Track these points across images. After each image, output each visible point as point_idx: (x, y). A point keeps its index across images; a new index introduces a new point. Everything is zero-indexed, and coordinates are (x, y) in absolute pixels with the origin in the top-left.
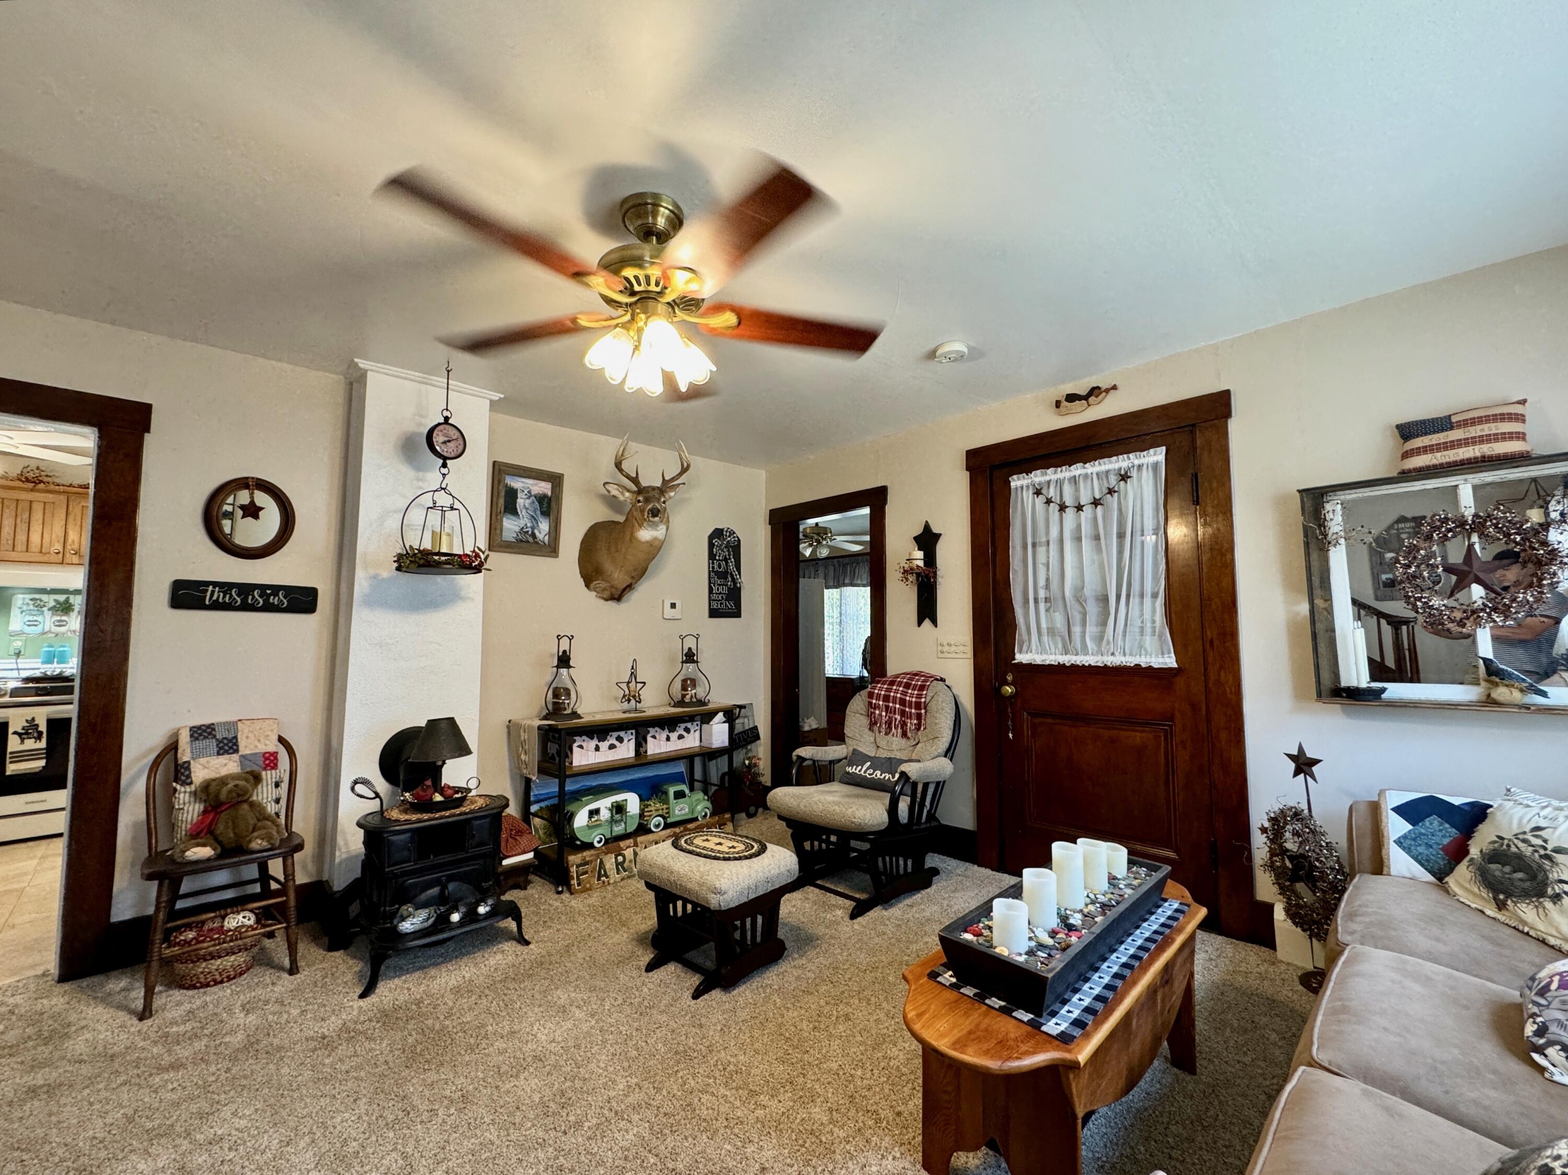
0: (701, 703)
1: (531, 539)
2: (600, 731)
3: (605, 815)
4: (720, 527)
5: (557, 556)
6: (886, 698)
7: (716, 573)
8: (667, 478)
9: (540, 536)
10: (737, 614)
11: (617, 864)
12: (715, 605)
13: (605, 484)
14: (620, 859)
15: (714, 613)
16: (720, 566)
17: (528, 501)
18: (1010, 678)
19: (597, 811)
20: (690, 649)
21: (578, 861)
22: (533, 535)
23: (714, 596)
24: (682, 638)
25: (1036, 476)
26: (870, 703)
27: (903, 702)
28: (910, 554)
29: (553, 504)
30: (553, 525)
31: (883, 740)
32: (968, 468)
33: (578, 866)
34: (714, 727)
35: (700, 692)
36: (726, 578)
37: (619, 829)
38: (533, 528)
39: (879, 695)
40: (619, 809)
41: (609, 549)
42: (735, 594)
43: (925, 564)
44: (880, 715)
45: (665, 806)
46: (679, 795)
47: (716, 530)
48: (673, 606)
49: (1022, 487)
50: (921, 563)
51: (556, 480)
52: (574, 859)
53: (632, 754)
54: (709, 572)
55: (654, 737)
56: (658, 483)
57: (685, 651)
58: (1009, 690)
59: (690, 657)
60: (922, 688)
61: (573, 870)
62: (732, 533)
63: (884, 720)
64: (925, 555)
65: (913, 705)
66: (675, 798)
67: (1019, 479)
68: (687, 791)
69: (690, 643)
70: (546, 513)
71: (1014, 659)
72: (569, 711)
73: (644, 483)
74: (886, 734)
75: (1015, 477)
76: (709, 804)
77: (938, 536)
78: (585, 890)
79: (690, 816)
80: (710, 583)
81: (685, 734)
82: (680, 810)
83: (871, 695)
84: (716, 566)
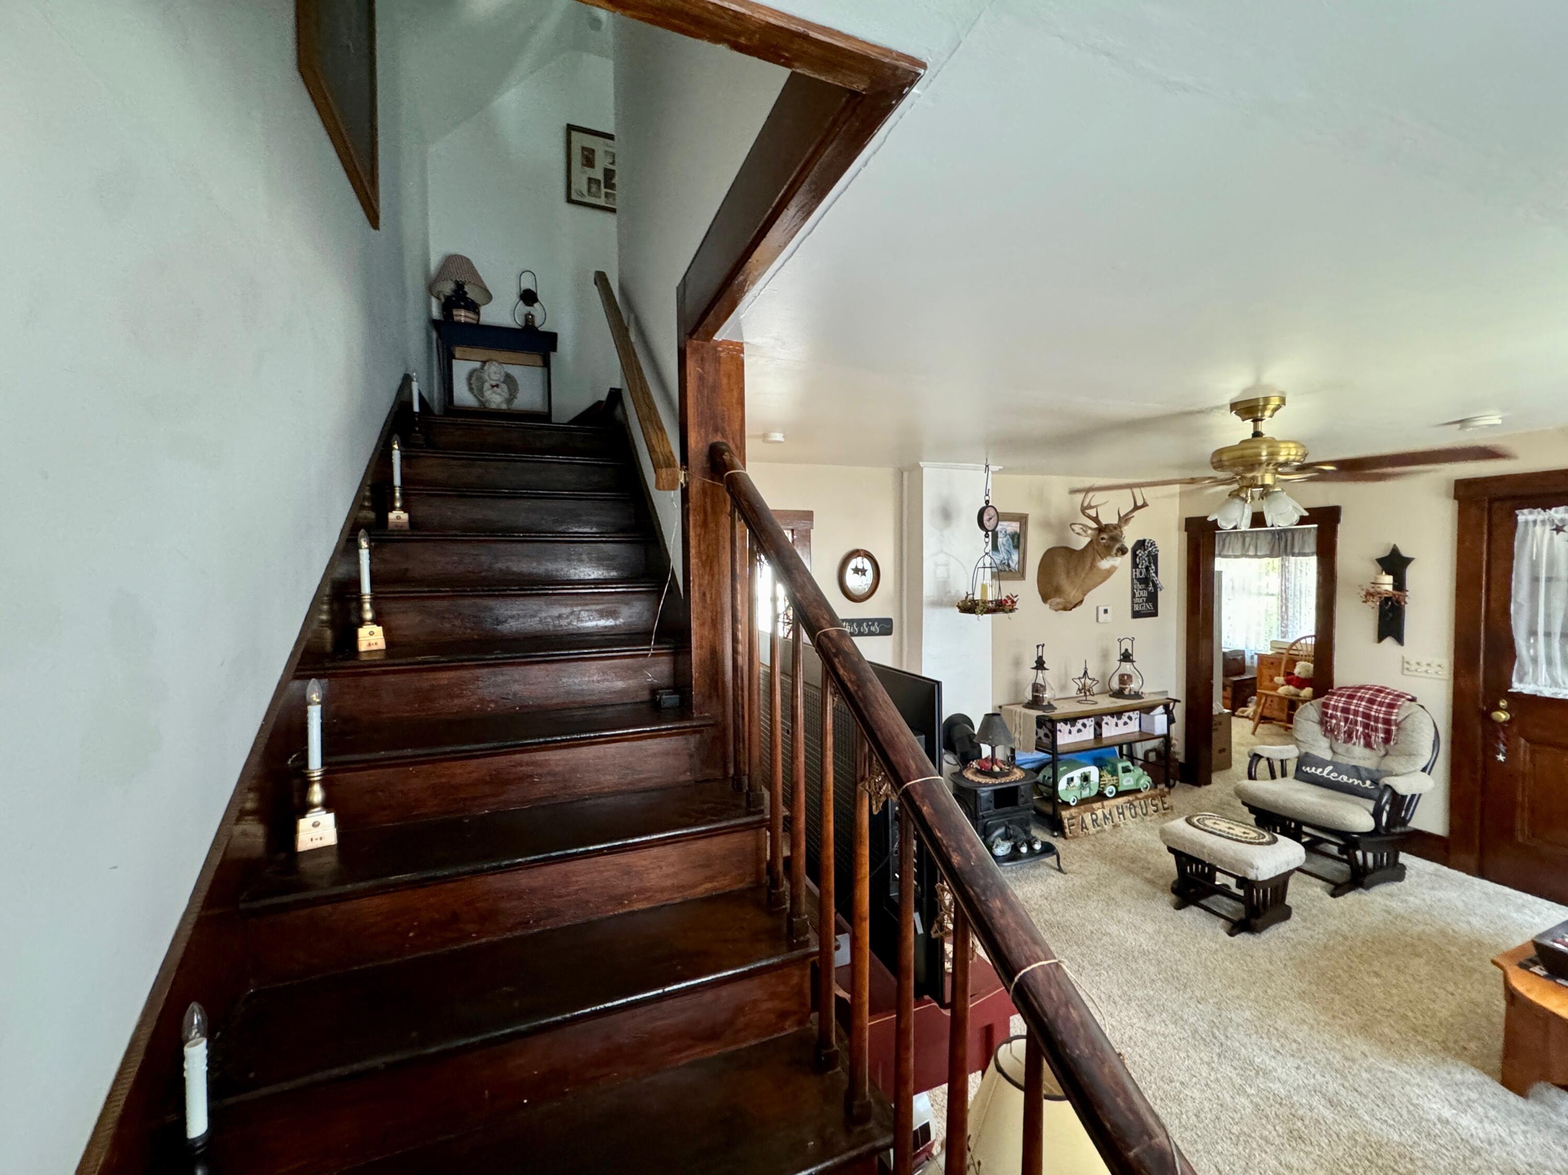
0: (1137, 695)
1: (1007, 569)
2: (1071, 720)
3: (1077, 782)
4: (1141, 538)
5: (1024, 579)
6: (1345, 710)
7: (1139, 580)
8: (1122, 515)
9: (1012, 565)
10: (1154, 614)
11: (1093, 821)
12: (1137, 608)
13: (1071, 525)
14: (1094, 816)
15: (1136, 615)
16: (1141, 574)
17: (1005, 539)
18: (1503, 704)
19: (1072, 779)
20: (1126, 650)
21: (1068, 816)
22: (1009, 565)
23: (1137, 600)
24: (1120, 641)
25: (1556, 512)
26: (1326, 714)
27: (1366, 716)
28: (1376, 578)
29: (1022, 540)
30: (1021, 556)
31: (1341, 747)
32: (1456, 498)
33: (1069, 819)
34: (1157, 718)
35: (1134, 686)
36: (1147, 585)
37: (1086, 793)
38: (1008, 560)
39: (1335, 708)
40: (1086, 778)
41: (1068, 573)
42: (1153, 598)
43: (1395, 588)
44: (1338, 724)
45: (1115, 778)
46: (1126, 770)
47: (1139, 542)
48: (1106, 611)
49: (1535, 522)
50: (1390, 588)
51: (1022, 519)
52: (1065, 814)
53: (1092, 736)
54: (1132, 580)
55: (1107, 723)
56: (1114, 521)
57: (1123, 651)
58: (1503, 716)
59: (1126, 657)
60: (1391, 706)
61: (1066, 821)
62: (1153, 544)
63: (1343, 729)
64: (1395, 580)
65: (1381, 720)
66: (1124, 772)
67: (1531, 513)
68: (1132, 768)
69: (1126, 645)
70: (1017, 547)
71: (1511, 687)
72: (1045, 703)
73: (1104, 521)
74: (1345, 742)
75: (1526, 511)
76: (1149, 779)
77: (1408, 561)
78: (1075, 837)
79: (1134, 787)
80: (1133, 588)
81: (1128, 721)
82: (1127, 782)
83: (1325, 705)
84: (1138, 574)
